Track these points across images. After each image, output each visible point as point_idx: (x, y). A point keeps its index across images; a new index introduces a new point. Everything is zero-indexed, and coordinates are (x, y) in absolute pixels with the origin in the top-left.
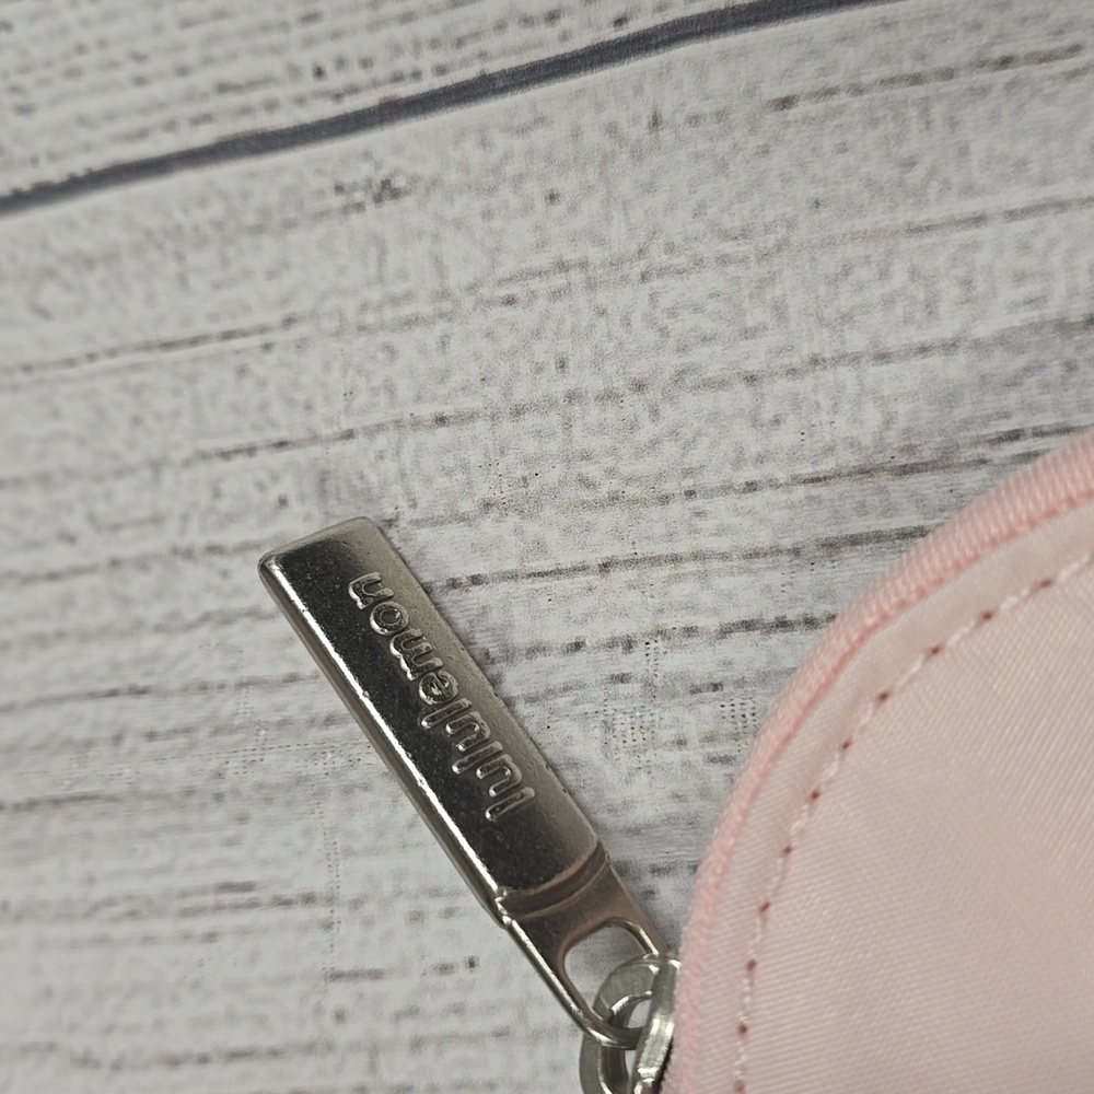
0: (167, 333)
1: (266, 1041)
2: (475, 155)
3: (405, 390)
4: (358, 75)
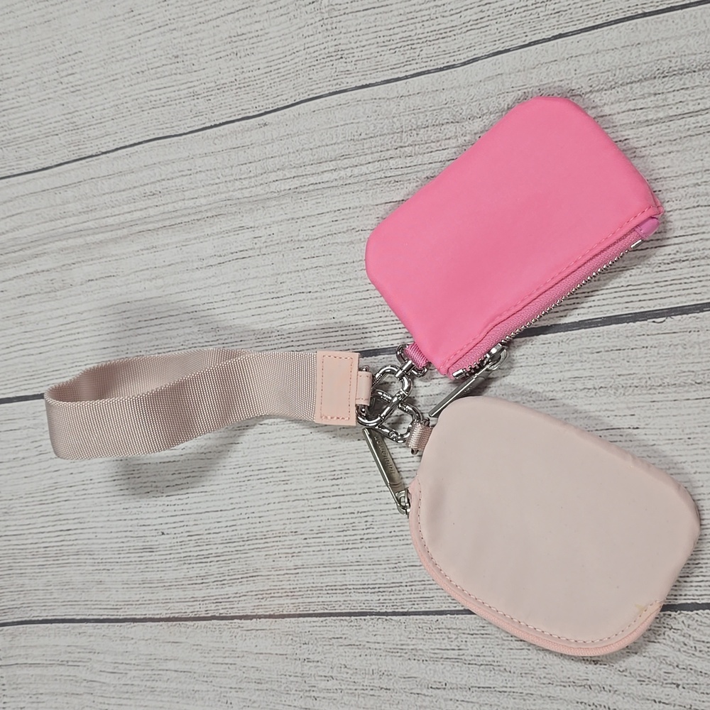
0: (234, 146)
1: (245, 249)
2: (277, 119)
3: (267, 153)
4: (261, 108)
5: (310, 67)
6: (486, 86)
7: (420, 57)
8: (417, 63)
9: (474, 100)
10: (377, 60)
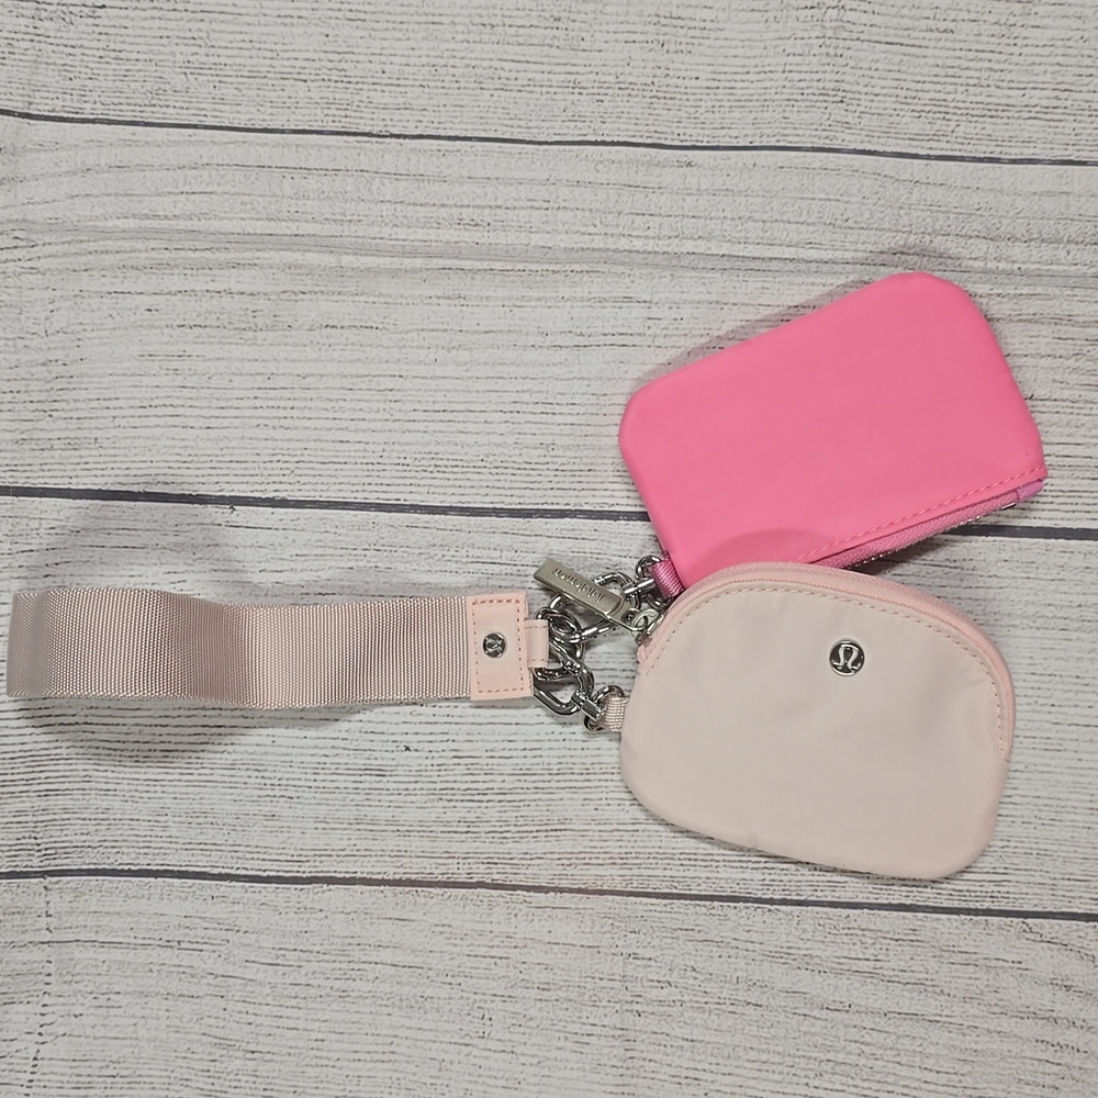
0: (630, 183)
2: (712, 163)
3: (686, 209)
4: (689, 138)
5: (788, 100)
6: (1041, 203)
7: (954, 135)
8: (948, 142)
9: (1021, 215)
10: (892, 119)
